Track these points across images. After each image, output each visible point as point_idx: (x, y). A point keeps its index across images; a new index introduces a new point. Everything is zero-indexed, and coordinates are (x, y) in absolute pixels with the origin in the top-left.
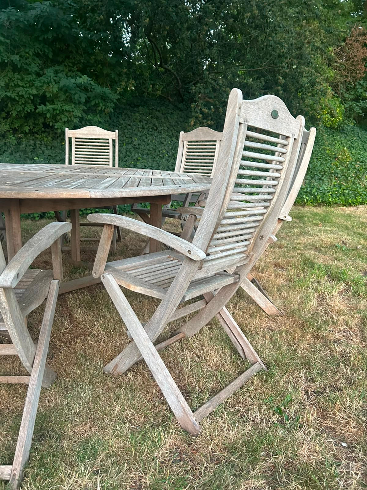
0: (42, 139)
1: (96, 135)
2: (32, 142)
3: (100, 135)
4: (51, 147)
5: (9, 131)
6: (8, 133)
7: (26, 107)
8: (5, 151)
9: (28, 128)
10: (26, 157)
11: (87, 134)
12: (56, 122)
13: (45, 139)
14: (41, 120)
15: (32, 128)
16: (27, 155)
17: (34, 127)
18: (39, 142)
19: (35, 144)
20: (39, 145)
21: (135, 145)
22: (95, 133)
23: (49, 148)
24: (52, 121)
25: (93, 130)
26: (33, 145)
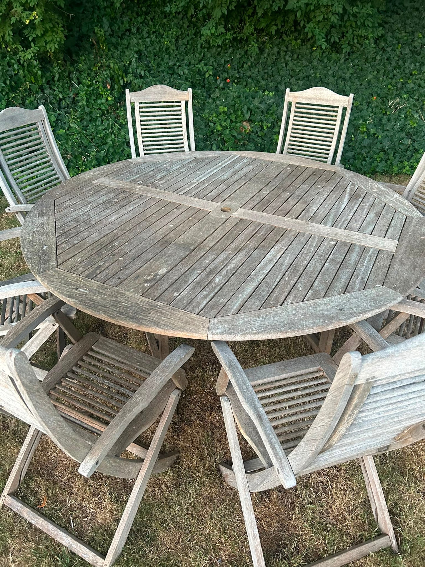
0: (290, 42)
1: (323, 100)
2: (276, 50)
3: (327, 100)
4: (298, 55)
5: (252, 34)
6: (252, 37)
7: (274, 4)
8: (244, 63)
9: (275, 28)
10: (265, 73)
11: (311, 99)
12: (309, 21)
13: (294, 42)
14: (291, 18)
15: (280, 27)
16: (266, 71)
17: (282, 26)
18: (285, 49)
19: (279, 53)
20: (284, 53)
21: (415, 47)
22: (322, 97)
23: (295, 56)
24: (304, 20)
25: (320, 93)
26: (276, 54)
